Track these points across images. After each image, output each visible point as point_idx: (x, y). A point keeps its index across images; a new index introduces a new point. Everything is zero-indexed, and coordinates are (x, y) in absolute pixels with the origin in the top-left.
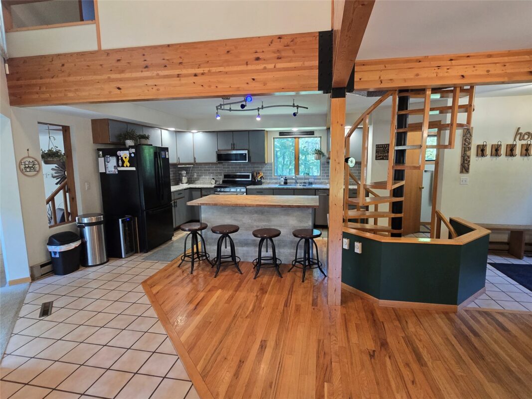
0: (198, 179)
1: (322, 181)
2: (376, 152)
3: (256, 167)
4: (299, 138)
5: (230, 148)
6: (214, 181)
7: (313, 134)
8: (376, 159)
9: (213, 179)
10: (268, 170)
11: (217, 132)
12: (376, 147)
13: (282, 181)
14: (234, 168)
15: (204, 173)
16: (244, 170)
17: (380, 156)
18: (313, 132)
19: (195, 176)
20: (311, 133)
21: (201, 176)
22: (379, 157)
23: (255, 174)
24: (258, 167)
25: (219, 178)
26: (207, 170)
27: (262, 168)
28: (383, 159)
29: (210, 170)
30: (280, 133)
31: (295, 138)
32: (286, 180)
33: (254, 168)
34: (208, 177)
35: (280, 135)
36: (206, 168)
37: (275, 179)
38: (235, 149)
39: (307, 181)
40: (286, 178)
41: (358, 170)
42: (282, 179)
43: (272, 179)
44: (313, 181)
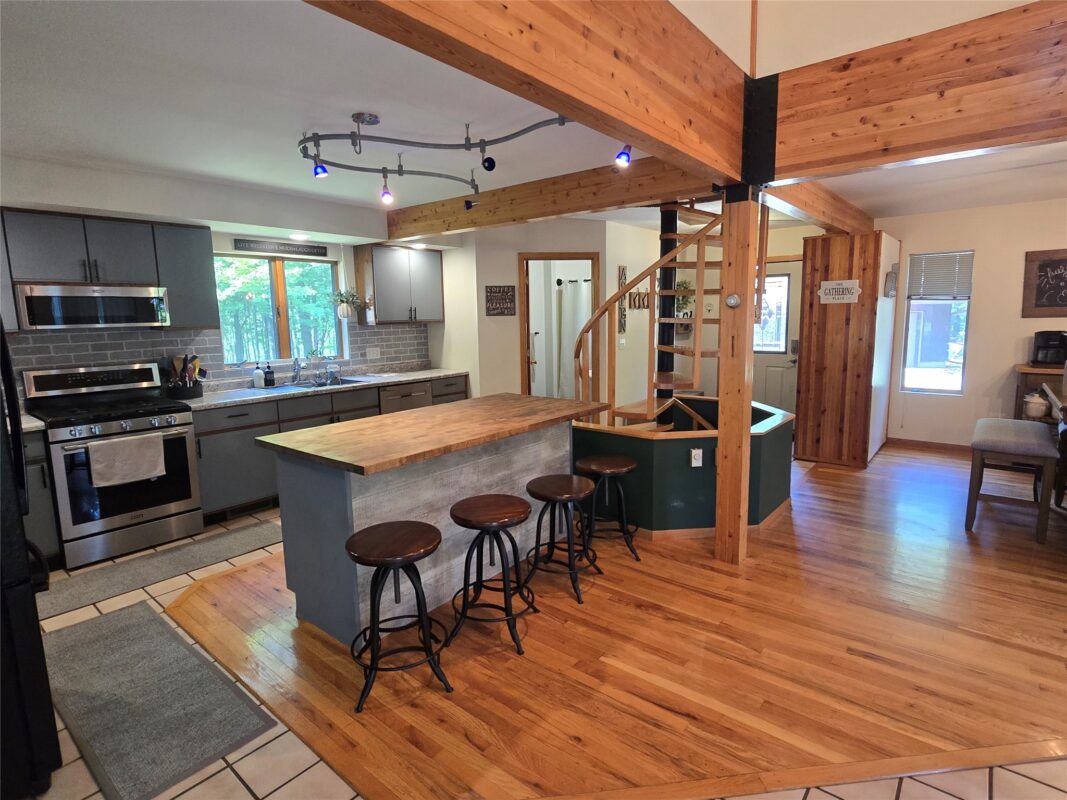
2: (488, 301)
3: (162, 344)
4: (283, 259)
5: (79, 278)
7: (325, 255)
8: (488, 314)
10: (207, 350)
12: (487, 292)
13: (259, 377)
14: (70, 349)
16: (113, 356)
17: (497, 309)
18: (325, 248)
20: (320, 250)
22: (494, 309)
24: (171, 343)
27: (186, 344)
28: (502, 314)
30: (235, 240)
31: (272, 259)
32: (269, 373)
33: (154, 345)
35: (236, 248)
37: (232, 374)
38: (102, 281)
39: (323, 371)
40: (269, 367)
41: (416, 338)
42: (260, 371)
43: (222, 375)
44: (338, 370)
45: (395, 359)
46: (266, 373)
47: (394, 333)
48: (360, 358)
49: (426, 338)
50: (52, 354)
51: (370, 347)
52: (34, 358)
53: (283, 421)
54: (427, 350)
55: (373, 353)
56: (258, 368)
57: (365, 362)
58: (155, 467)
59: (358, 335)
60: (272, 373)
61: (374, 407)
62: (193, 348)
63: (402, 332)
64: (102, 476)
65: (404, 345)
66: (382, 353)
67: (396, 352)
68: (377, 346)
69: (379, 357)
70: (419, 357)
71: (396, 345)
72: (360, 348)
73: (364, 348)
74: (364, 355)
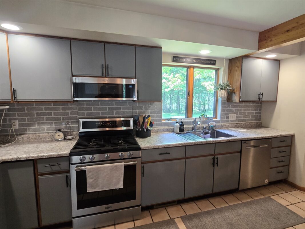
0: (21, 132)
1: (223, 124)
3: (137, 108)
4: (194, 67)
5: (100, 74)
6: (61, 134)
7: (214, 64)
9: (59, 130)
10: (155, 112)
11: (70, 39)
13: (177, 127)
14: (100, 109)
15: (37, 120)
18: (215, 61)
19: (16, 125)
20: (212, 62)
21: (29, 125)
23: (141, 120)
24: (141, 108)
25: (70, 128)
26: (44, 114)
27: (146, 108)
29: (50, 114)
30: (174, 57)
31: (188, 67)
32: (182, 125)
33: (133, 108)
34: (45, 127)
35: (173, 61)
36: (42, 110)
37: (165, 124)
38: (110, 76)
39: (207, 125)
40: (182, 122)
41: (255, 110)
42: (178, 124)
43: (160, 125)
44: (214, 125)
45: (244, 120)
46: (180, 125)
47: (245, 107)
48: (225, 119)
49: (260, 110)
50: (93, 111)
51: (231, 113)
52: (86, 112)
53: (188, 158)
54: (260, 116)
55: (232, 117)
56: (177, 122)
57: (228, 121)
58: (118, 183)
59: (226, 107)
60: (183, 125)
61: (238, 152)
62: (150, 111)
63: (248, 106)
64: (92, 186)
65: (248, 113)
66: (237, 117)
67: (244, 117)
68: (234, 113)
69: (235, 119)
70: (256, 120)
71: (244, 113)
72: (226, 114)
73: (228, 114)
74: (227, 118)
